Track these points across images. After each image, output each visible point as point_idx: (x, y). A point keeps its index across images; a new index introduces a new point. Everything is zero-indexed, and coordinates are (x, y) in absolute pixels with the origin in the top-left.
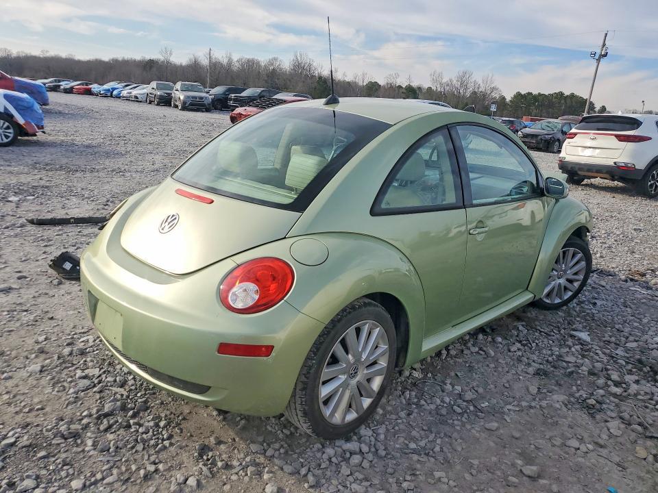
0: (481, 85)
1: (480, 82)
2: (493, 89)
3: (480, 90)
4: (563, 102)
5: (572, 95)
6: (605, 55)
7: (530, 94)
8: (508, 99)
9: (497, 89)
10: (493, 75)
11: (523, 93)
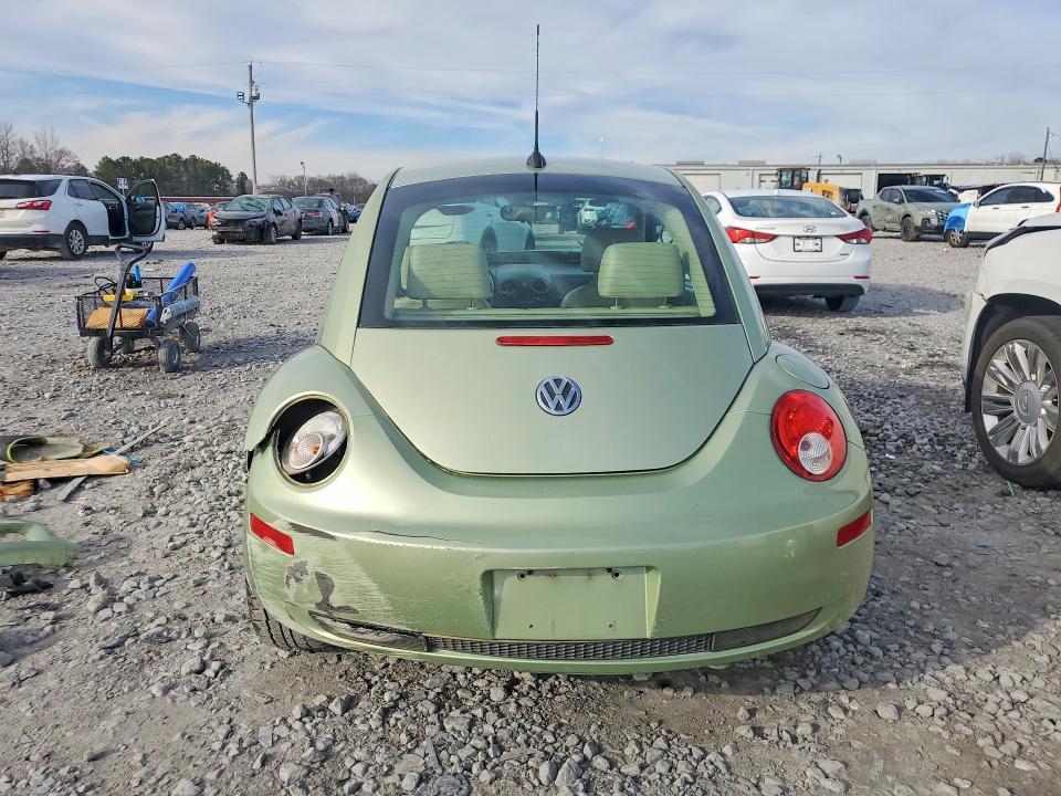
0: (36, 147)
1: (32, 141)
2: (62, 153)
3: (37, 155)
4: (182, 169)
5: (194, 159)
6: (257, 98)
7: (126, 159)
8: (91, 167)
9: (68, 154)
10: (53, 132)
11: (114, 159)
